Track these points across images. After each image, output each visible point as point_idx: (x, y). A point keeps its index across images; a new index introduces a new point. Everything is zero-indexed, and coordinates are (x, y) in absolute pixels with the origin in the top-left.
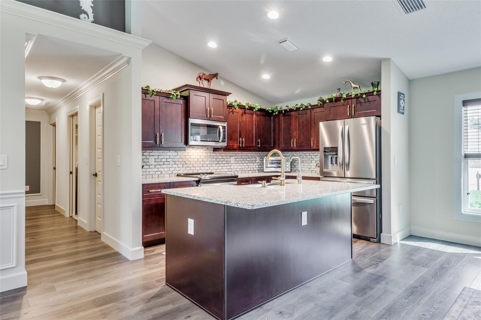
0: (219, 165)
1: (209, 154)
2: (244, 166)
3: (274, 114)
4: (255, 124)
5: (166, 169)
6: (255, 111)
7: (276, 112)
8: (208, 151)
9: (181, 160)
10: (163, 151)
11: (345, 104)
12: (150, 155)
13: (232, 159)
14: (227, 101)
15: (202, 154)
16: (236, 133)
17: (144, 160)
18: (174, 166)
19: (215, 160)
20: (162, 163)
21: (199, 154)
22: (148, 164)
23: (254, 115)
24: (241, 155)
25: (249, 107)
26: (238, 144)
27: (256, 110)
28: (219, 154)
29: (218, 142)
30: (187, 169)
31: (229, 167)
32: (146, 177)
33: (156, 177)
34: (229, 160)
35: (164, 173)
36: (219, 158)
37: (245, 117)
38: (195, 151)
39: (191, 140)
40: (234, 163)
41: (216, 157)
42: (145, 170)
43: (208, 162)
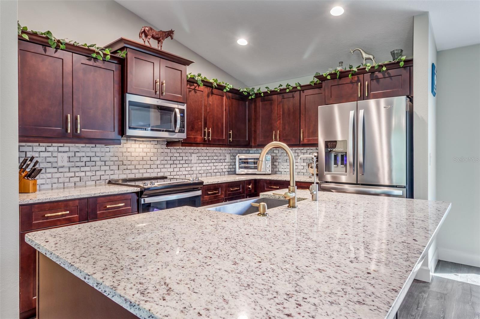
0: (175, 166)
1: (160, 150)
2: (210, 167)
3: (250, 98)
4: (225, 110)
5: (88, 174)
6: (225, 91)
7: (252, 95)
8: (158, 146)
9: (116, 159)
10: (84, 145)
11: (354, 82)
12: (59, 150)
13: (194, 158)
14: (187, 74)
15: (149, 149)
16: (199, 121)
17: (47, 158)
18: (103, 168)
19: (169, 158)
20: (83, 164)
21: (145, 150)
22: (55, 165)
23: (224, 97)
24: (207, 151)
25: (217, 85)
26: (202, 136)
27: (227, 90)
28: (175, 151)
29: (173, 132)
30: (125, 172)
31: (189, 169)
32: (52, 187)
33: (71, 187)
34: (190, 158)
35: (85, 179)
36: (175, 155)
37: (213, 98)
38: (138, 145)
39: (130, 128)
40: (196, 163)
41: (171, 155)
42: (49, 176)
43: (158, 162)
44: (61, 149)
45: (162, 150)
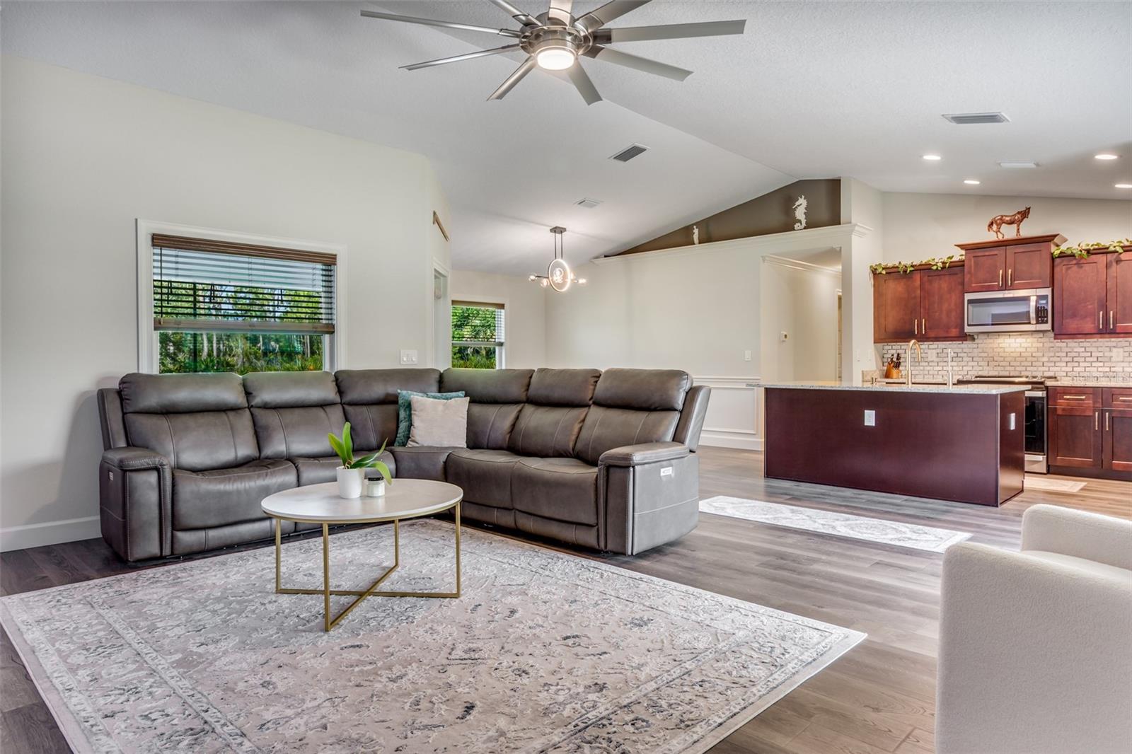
0: (1077, 364)
9: (986, 355)
10: (951, 342)
13: (1118, 354)
14: (1053, 250)
15: (1030, 344)
16: (1088, 303)
18: (970, 364)
19: (1065, 355)
21: (1025, 345)
26: (1094, 324)
29: (1029, 323)
30: (995, 368)
31: (1108, 369)
34: (1106, 354)
36: (1075, 350)
39: (968, 325)
40: (1123, 362)
41: (1068, 350)
42: (922, 368)
43: (1045, 359)
44: (930, 347)
45: (1052, 345)
